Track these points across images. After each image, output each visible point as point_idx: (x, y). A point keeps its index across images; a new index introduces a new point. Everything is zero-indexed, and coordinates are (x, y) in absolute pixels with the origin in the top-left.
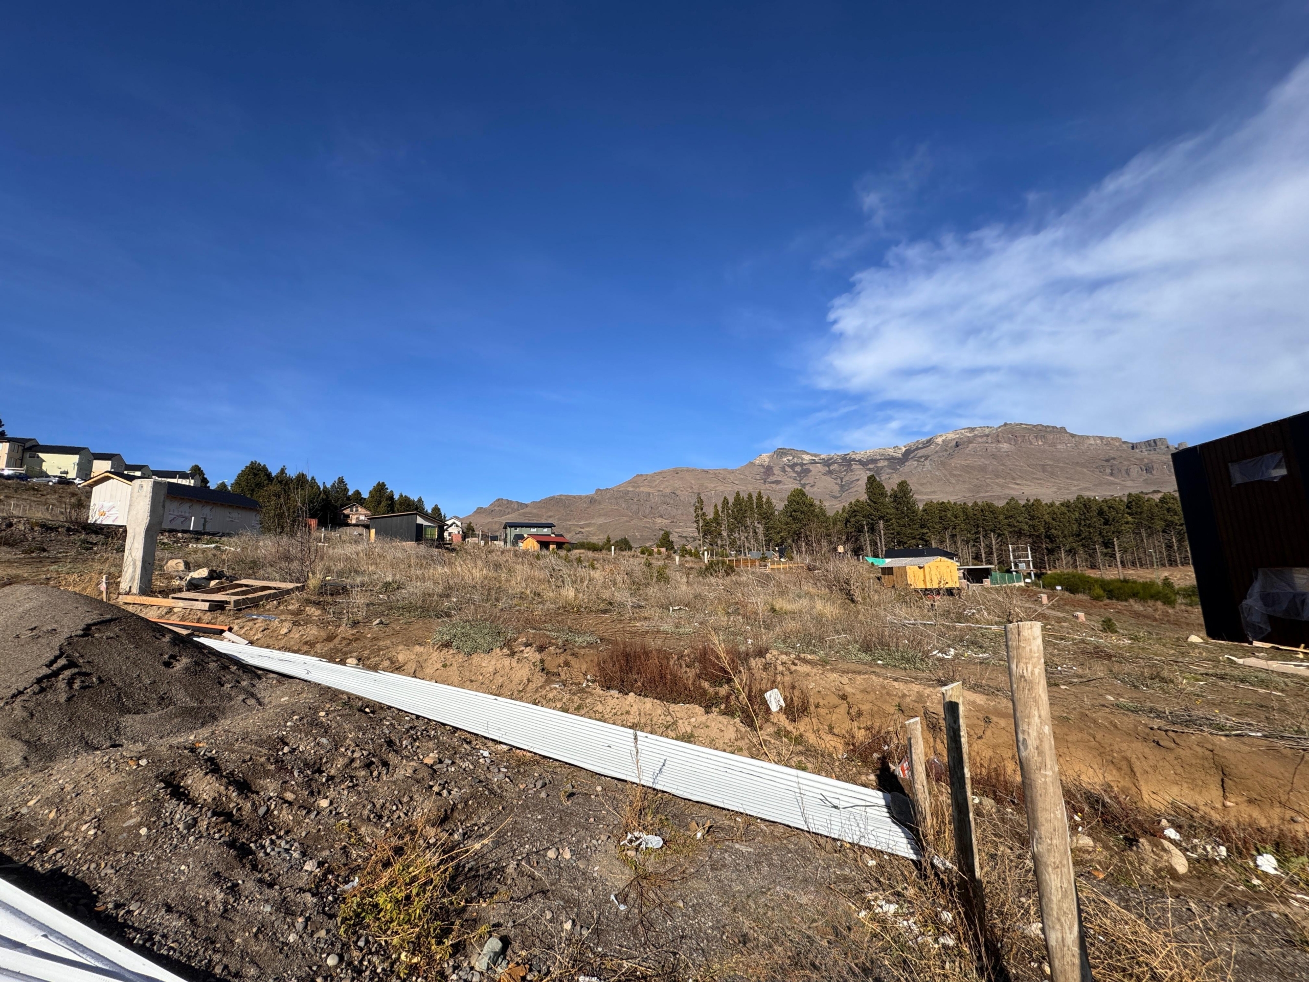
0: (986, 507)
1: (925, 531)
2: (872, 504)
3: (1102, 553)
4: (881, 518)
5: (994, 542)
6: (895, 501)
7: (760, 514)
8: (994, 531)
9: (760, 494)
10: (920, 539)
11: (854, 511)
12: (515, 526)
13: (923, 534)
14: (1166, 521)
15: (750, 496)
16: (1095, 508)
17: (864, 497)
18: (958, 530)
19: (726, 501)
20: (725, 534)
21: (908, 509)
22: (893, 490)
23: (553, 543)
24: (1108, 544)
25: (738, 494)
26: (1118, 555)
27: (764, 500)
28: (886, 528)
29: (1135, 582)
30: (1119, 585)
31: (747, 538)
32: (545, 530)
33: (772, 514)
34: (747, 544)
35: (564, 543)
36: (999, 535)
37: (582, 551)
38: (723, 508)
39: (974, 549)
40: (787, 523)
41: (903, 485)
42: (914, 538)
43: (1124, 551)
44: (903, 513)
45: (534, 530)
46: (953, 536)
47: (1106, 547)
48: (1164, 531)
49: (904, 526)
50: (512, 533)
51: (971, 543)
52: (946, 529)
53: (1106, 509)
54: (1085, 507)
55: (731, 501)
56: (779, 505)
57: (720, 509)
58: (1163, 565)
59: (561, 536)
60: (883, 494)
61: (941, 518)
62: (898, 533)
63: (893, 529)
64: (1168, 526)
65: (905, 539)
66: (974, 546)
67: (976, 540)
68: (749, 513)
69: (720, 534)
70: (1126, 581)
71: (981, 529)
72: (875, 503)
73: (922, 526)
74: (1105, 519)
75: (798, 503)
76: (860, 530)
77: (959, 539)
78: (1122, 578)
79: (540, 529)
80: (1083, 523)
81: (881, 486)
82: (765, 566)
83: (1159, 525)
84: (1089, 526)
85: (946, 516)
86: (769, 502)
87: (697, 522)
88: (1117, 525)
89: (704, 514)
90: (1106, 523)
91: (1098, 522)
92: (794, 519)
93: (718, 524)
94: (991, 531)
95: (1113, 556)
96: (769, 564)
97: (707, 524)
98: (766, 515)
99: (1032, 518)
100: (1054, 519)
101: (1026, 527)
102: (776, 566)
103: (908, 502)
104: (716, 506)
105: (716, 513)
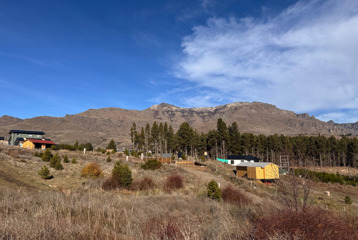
0: (270, 137)
1: (243, 147)
2: (220, 133)
3: (315, 160)
4: (224, 139)
5: (272, 154)
6: (230, 131)
7: (166, 134)
8: (272, 149)
9: (166, 123)
10: (241, 150)
11: (211, 135)
12: (18, 132)
13: (242, 148)
14: (332, 147)
15: (161, 124)
16: (314, 141)
17: (216, 129)
18: (258, 147)
19: (148, 126)
20: (146, 143)
21: (236, 136)
22: (229, 126)
23: (44, 144)
24: (318, 157)
25: (155, 122)
26: (321, 162)
27: (168, 127)
28: (226, 144)
29: (328, 174)
30: (322, 175)
31: (158, 146)
32: (38, 136)
33: (172, 134)
34: (158, 149)
35: (51, 145)
36: (275, 150)
37: (66, 151)
38: (146, 130)
39: (264, 156)
40: (179, 139)
41: (234, 124)
42: (238, 150)
43: (323, 160)
44: (234, 137)
45: (30, 136)
46: (256, 150)
47: (317, 158)
48: (331, 152)
49: (234, 144)
50: (15, 137)
51: (263, 154)
52: (252, 146)
53: (318, 142)
54: (310, 140)
55: (151, 126)
56: (176, 130)
57: (145, 130)
58: (330, 166)
59: (49, 140)
60: (225, 128)
61: (250, 141)
62: (231, 147)
63: (229, 145)
64: (332, 149)
65: (234, 150)
66: (264, 155)
67: (265, 153)
68: (160, 133)
69: (144, 143)
70: (324, 173)
71: (267, 147)
72: (221, 132)
73: (242, 145)
74: (317, 145)
75: (185, 130)
76: (214, 145)
77: (258, 152)
78: (322, 172)
79: (34, 135)
80: (309, 147)
81: (224, 124)
82: (174, 162)
83: (330, 149)
84: (312, 149)
85: (253, 140)
86: (171, 128)
87: (132, 136)
88: (322, 148)
89: (136, 132)
90: (318, 148)
91: (314, 147)
92: (183, 137)
93: (143, 138)
94: (272, 148)
95: (319, 162)
96: (176, 161)
97: (137, 137)
98: (169, 135)
99: (284, 143)
100: (298, 145)
101: (281, 147)
102: (180, 163)
103: (236, 133)
104: (142, 128)
105: (143, 132)
